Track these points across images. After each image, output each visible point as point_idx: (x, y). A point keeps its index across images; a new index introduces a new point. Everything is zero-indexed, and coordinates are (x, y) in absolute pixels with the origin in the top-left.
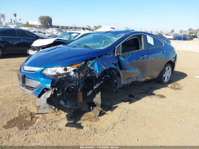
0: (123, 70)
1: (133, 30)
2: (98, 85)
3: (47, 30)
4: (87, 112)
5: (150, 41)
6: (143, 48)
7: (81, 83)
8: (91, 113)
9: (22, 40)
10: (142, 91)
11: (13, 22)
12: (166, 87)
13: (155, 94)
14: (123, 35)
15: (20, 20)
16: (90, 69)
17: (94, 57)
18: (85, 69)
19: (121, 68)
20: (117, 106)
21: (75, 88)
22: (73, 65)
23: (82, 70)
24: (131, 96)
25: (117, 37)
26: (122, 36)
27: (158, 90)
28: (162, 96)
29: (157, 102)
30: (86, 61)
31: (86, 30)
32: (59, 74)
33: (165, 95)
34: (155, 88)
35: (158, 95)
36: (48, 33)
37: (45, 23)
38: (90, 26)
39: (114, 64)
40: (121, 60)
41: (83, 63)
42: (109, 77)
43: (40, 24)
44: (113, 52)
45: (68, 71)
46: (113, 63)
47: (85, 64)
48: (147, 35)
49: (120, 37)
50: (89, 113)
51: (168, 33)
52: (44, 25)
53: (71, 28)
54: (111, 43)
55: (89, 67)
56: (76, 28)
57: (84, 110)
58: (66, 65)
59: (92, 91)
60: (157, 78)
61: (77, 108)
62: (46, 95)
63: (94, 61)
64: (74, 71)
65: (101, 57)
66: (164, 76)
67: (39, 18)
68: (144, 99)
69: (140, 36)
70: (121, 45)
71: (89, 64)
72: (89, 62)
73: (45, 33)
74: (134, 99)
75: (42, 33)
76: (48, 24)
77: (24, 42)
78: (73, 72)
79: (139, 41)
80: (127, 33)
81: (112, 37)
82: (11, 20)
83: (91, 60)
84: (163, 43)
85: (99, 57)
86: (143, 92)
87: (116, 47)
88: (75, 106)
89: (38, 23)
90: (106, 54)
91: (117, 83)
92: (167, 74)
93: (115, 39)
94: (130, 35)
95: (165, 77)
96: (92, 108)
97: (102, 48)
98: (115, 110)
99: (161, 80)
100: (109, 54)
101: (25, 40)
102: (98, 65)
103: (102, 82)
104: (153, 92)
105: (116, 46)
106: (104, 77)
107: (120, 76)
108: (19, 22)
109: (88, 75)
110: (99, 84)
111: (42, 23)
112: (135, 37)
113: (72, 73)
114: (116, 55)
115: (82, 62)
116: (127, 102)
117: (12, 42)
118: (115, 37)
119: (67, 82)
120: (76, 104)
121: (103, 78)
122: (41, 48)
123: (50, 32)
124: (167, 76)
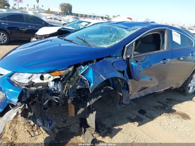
0: (133, 80)
1: (154, 22)
2: (93, 101)
3: (64, 17)
4: (76, 136)
5: (177, 38)
6: (165, 48)
7: (72, 93)
8: (81, 138)
9: (30, 26)
10: (157, 104)
11: (36, 8)
12: (191, 99)
13: (175, 111)
14: (139, 28)
15: (43, 6)
16: (81, 78)
17: (90, 60)
18: (74, 77)
19: (131, 77)
20: (120, 129)
21: (61, 102)
22: (53, 72)
23: (69, 79)
24: (142, 112)
25: (130, 31)
26: (137, 30)
27: (179, 105)
28: (185, 116)
29: (178, 125)
30: (76, 66)
31: (105, 19)
32: (32, 84)
33: (189, 114)
34: (175, 100)
35: (179, 114)
36: (64, 20)
37: (65, 10)
38: (109, 16)
39: (120, 71)
40: (132, 65)
41: (71, 69)
42: (112, 89)
43: (60, 11)
44: (120, 53)
45: (45, 81)
46: (118, 71)
47: (75, 70)
48: (173, 30)
49: (135, 31)
50: (78, 137)
51: (191, 27)
52: (64, 13)
53: (90, 16)
54: (120, 39)
55: (80, 76)
56: (94, 17)
57: (72, 131)
58: (42, 71)
59: (83, 109)
60: (180, 88)
61: (65, 125)
62: (10, 114)
63: (88, 67)
64: (56, 81)
65: (101, 61)
66: (190, 85)
67: (60, 5)
68: (159, 118)
69: (163, 32)
70: (134, 43)
71: (80, 70)
72: (79, 68)
73: (60, 21)
74: (145, 118)
75: (58, 20)
76: (68, 11)
77: (31, 28)
78: (53, 83)
79: (161, 38)
80: (145, 26)
81: (124, 30)
82: (34, 6)
83: (84, 64)
84: (193, 42)
85: (98, 60)
86: (159, 106)
87: (127, 46)
88: (64, 122)
89: (59, 10)
90: (110, 57)
91: (122, 97)
92: (193, 83)
93: (128, 33)
94: (149, 30)
95: (190, 87)
96: (83, 130)
97: (106, 46)
98: (116, 136)
99: (184, 90)
100: (114, 57)
101: (33, 27)
102: (95, 73)
103: (100, 97)
104: (172, 107)
105: (127, 44)
106: (104, 90)
107: (128, 89)
108: (42, 9)
109: (78, 87)
110: (96, 99)
111: (62, 10)
112: (156, 32)
113: (51, 85)
114: (124, 57)
115: (69, 67)
116: (135, 123)
117: (22, 28)
118: (127, 31)
119: (47, 94)
120: (65, 118)
121: (102, 91)
122: (44, 38)
123: (66, 20)
124: (193, 86)
